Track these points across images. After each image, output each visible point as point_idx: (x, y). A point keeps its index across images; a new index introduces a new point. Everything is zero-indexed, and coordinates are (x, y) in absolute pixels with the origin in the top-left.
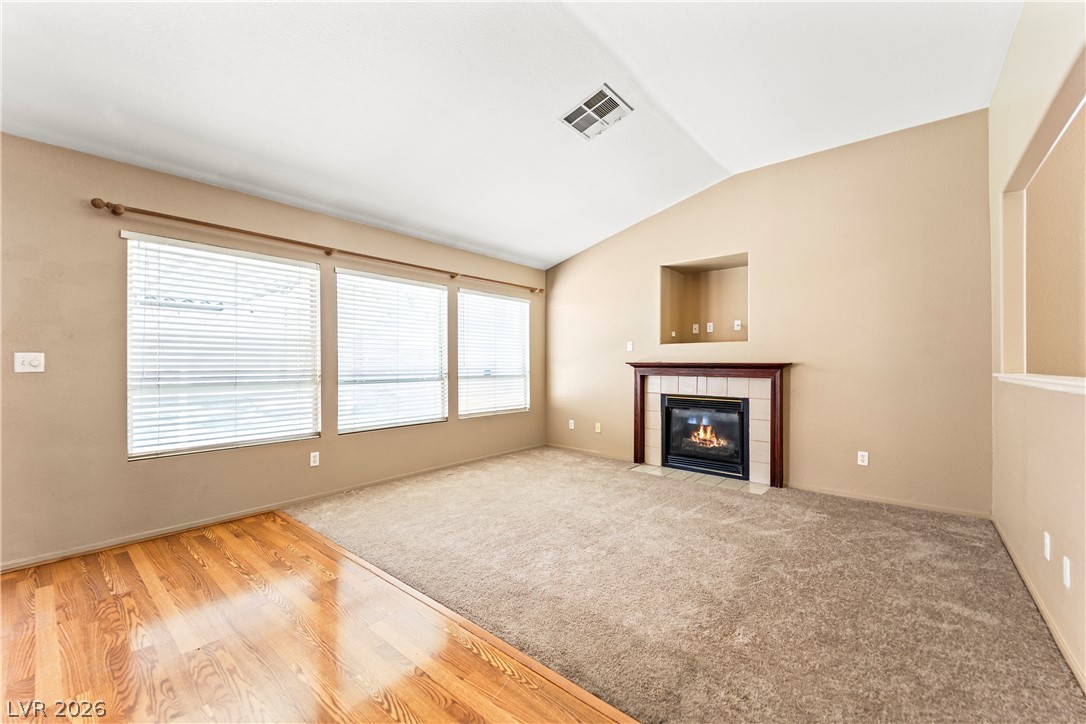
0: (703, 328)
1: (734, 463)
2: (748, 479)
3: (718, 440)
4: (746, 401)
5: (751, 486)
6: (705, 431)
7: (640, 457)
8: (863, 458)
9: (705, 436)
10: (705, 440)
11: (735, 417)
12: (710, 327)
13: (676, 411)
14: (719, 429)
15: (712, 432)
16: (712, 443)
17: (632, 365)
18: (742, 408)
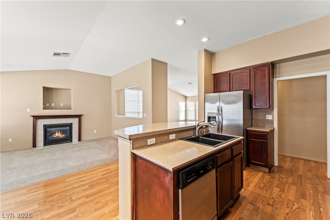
0: (50, 105)
1: (68, 139)
2: (72, 142)
3: (62, 135)
4: (72, 124)
6: (58, 134)
7: (34, 145)
8: (95, 131)
9: (58, 135)
10: (58, 136)
11: (68, 128)
12: (53, 105)
13: (48, 129)
14: (63, 132)
15: (60, 133)
16: (60, 136)
17: (33, 116)
18: (70, 125)
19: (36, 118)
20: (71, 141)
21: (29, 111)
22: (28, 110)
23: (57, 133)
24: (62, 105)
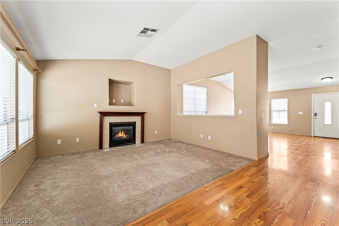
0: (113, 101)
1: (131, 140)
3: (126, 136)
4: (135, 122)
5: (136, 145)
6: (121, 134)
7: (101, 147)
8: (156, 132)
9: (121, 135)
10: (121, 137)
11: (131, 127)
13: (113, 128)
14: (126, 132)
15: (124, 133)
16: (123, 137)
17: (100, 113)
18: (134, 124)
19: (103, 114)
20: (135, 143)
21: (96, 107)
22: (95, 105)
23: (120, 132)
24: (122, 101)
